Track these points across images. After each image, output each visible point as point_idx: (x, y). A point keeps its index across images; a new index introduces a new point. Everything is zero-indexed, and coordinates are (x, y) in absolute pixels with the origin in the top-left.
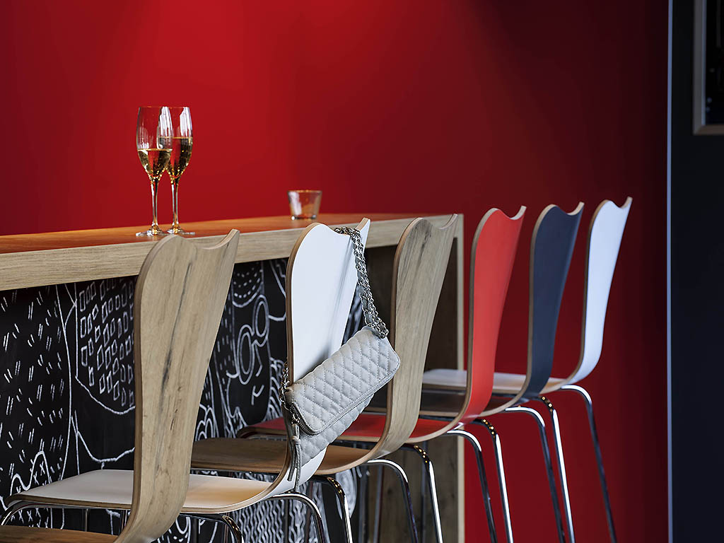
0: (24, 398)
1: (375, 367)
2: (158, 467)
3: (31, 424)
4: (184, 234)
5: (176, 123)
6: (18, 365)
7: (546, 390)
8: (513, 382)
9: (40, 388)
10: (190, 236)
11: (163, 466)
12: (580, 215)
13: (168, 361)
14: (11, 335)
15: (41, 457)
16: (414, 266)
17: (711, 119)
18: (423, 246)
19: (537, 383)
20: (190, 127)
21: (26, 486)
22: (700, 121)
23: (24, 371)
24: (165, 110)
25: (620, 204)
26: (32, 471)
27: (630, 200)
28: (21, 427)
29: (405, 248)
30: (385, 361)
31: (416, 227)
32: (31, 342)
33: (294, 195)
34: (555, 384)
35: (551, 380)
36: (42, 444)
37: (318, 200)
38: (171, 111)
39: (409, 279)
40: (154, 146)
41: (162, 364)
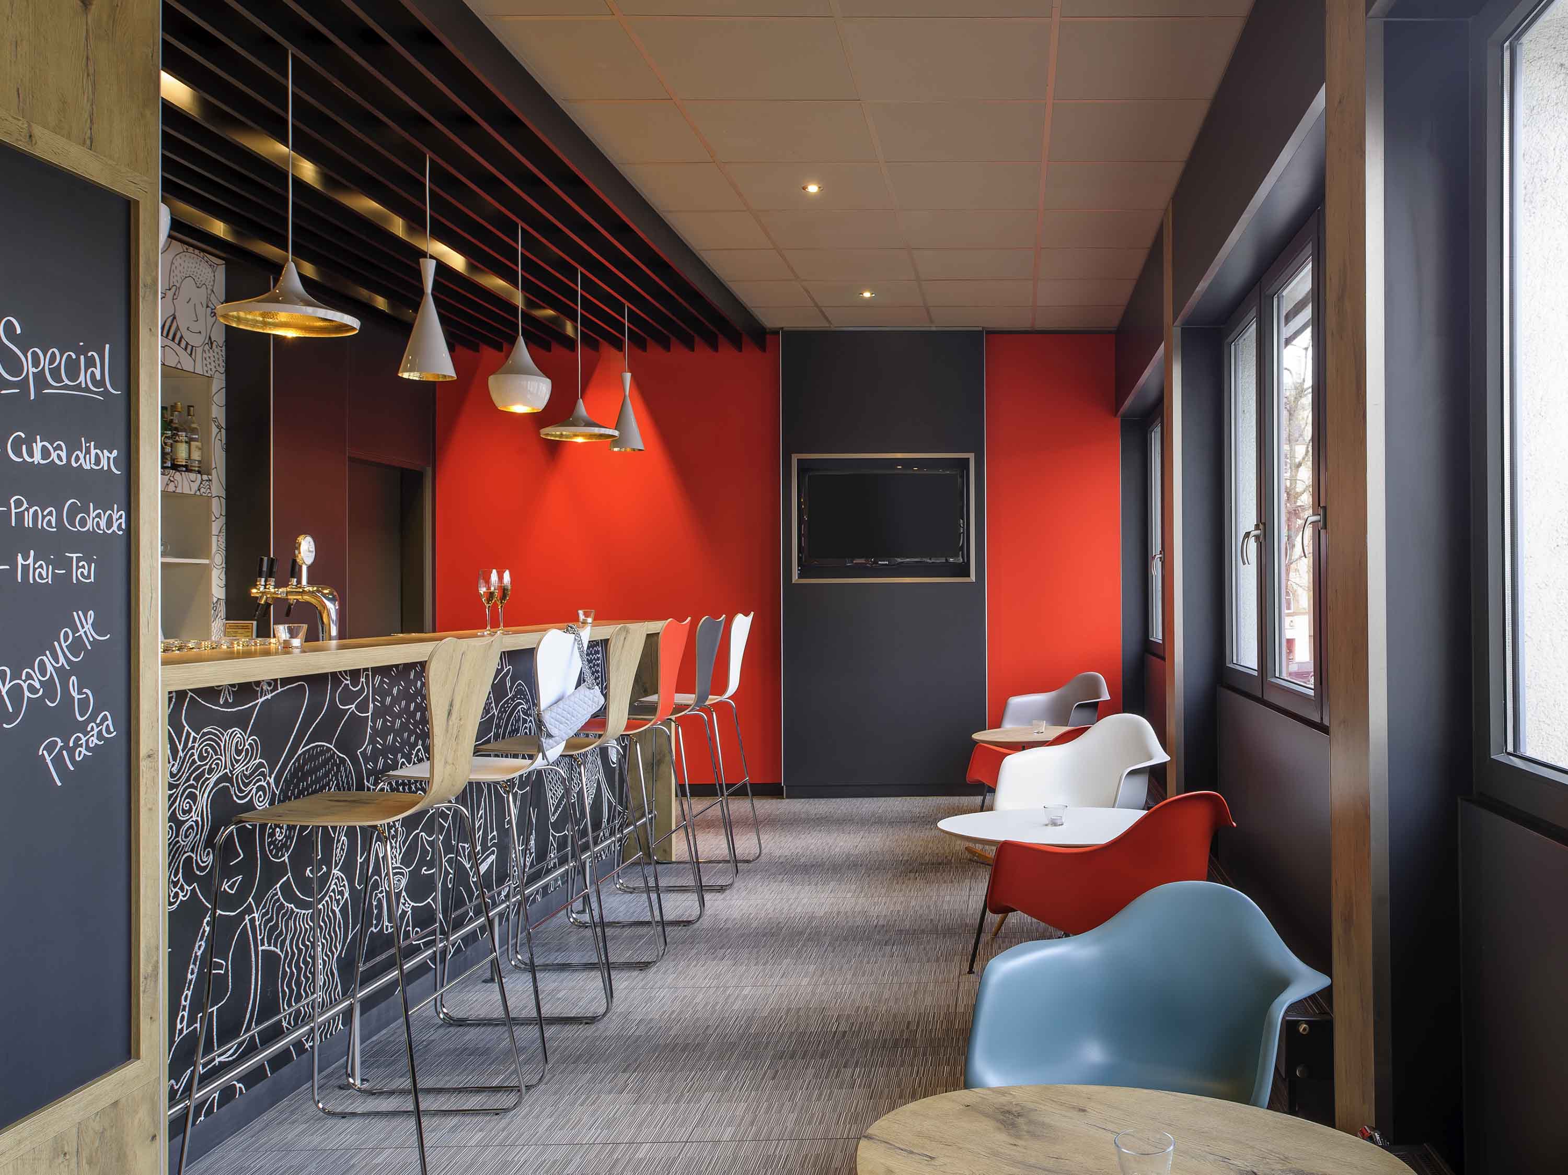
0: (408, 720)
1: (590, 702)
2: (446, 762)
3: (411, 733)
4: (506, 633)
5: (501, 578)
6: (403, 703)
7: (707, 703)
8: (688, 699)
9: (419, 714)
10: (509, 634)
11: (450, 761)
12: (724, 621)
13: (451, 705)
14: (398, 687)
15: (419, 750)
16: (620, 649)
17: (800, 576)
18: (625, 638)
19: (702, 698)
20: (509, 580)
21: (409, 764)
22: (795, 578)
23: (407, 705)
24: (494, 571)
25: (746, 615)
26: (413, 756)
27: (752, 613)
28: (406, 735)
29: (613, 641)
30: (596, 699)
31: (620, 629)
32: (413, 690)
33: (581, 612)
34: (713, 699)
35: (710, 697)
36: (420, 742)
37: (592, 615)
38: (497, 572)
39: (617, 655)
40: (489, 588)
41: (447, 707)
